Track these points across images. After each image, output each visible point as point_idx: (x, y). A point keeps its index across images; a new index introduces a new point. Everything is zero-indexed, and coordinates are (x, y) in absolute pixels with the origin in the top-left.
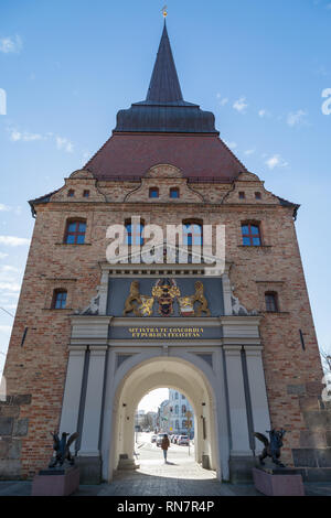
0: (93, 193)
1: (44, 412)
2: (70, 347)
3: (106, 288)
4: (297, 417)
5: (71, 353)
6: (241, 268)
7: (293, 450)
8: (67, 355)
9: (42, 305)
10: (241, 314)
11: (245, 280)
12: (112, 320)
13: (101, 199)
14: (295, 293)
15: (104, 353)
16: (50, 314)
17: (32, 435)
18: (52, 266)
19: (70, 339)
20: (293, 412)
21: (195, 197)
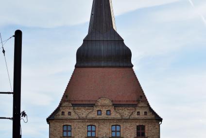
0: (73, 113)
21: (117, 115)
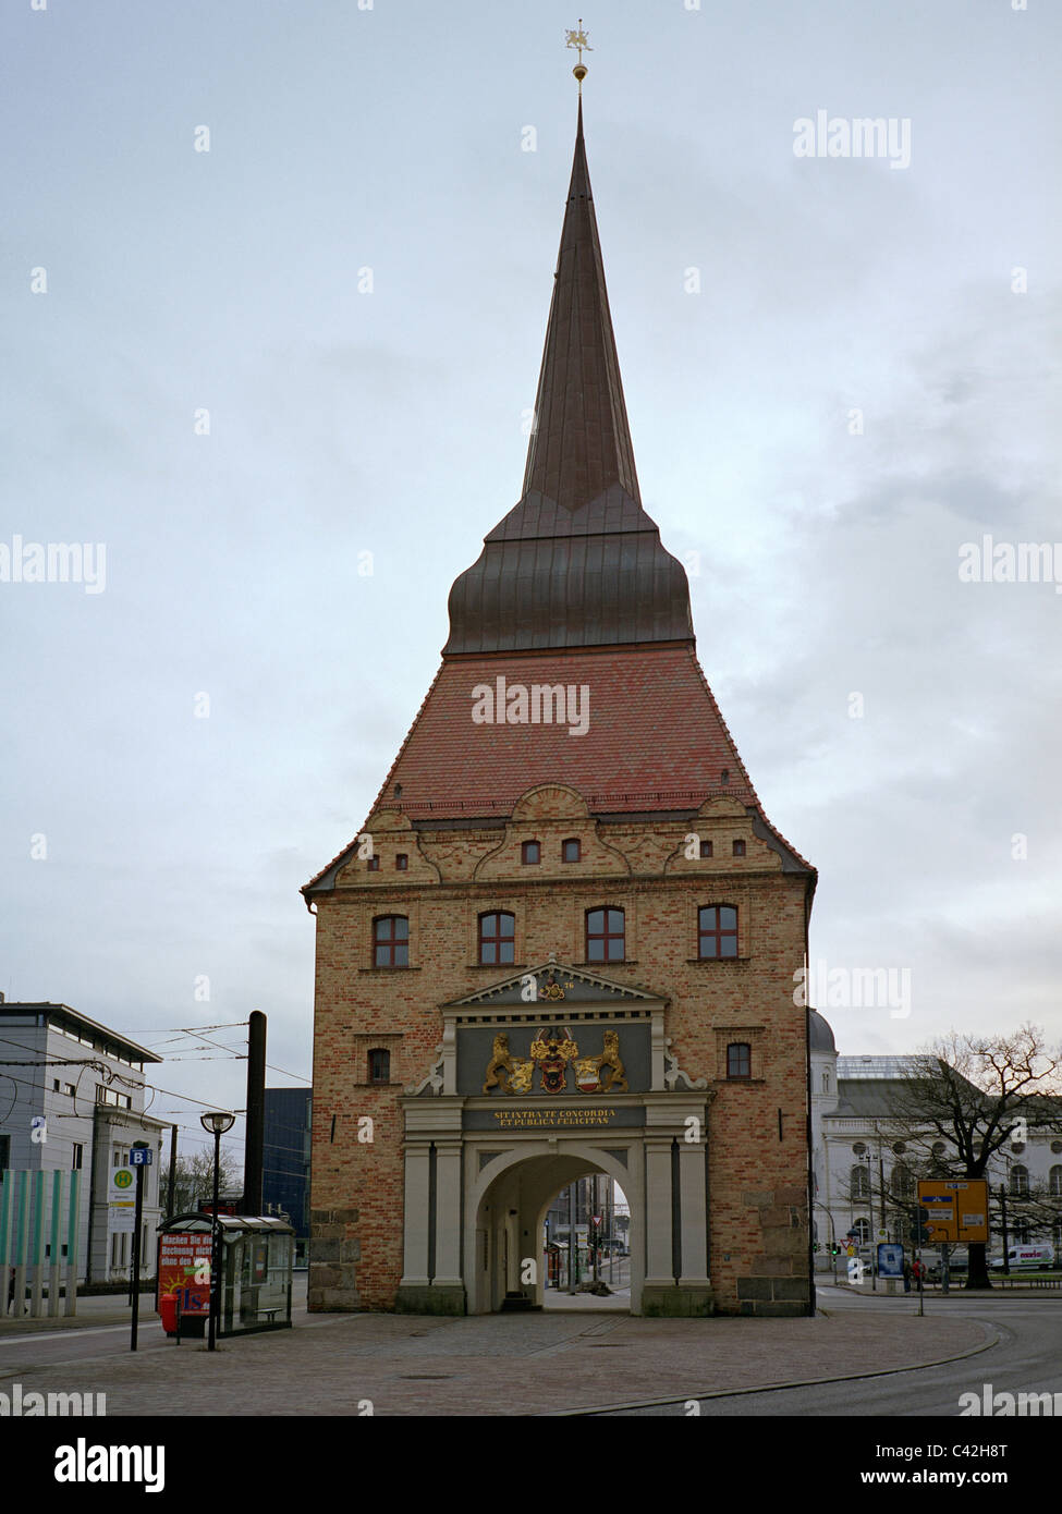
0: (415, 861)
1: (379, 1231)
2: (404, 1145)
3: (454, 1048)
4: (754, 1238)
5: (408, 1152)
6: (688, 1003)
7: (739, 1279)
8: (402, 1155)
9: (353, 1078)
10: (681, 1087)
11: (694, 1025)
12: (465, 1103)
13: (428, 876)
14: (781, 1046)
15: (458, 1152)
16: (367, 1093)
17: (368, 1260)
18: (359, 1010)
19: (405, 1132)
20: (748, 1229)
21: (610, 858)
